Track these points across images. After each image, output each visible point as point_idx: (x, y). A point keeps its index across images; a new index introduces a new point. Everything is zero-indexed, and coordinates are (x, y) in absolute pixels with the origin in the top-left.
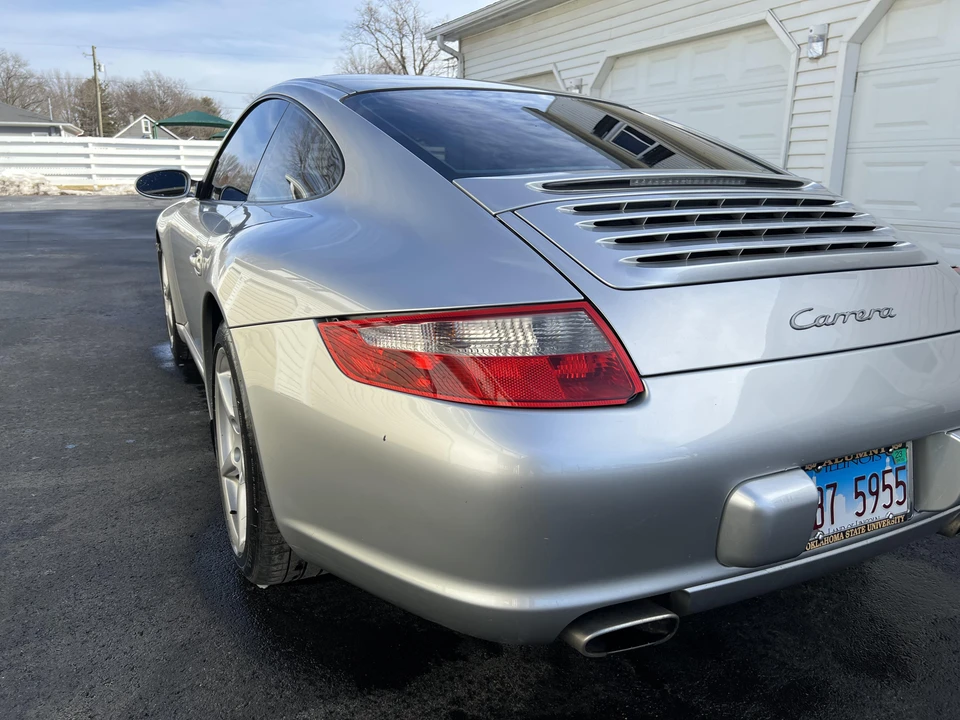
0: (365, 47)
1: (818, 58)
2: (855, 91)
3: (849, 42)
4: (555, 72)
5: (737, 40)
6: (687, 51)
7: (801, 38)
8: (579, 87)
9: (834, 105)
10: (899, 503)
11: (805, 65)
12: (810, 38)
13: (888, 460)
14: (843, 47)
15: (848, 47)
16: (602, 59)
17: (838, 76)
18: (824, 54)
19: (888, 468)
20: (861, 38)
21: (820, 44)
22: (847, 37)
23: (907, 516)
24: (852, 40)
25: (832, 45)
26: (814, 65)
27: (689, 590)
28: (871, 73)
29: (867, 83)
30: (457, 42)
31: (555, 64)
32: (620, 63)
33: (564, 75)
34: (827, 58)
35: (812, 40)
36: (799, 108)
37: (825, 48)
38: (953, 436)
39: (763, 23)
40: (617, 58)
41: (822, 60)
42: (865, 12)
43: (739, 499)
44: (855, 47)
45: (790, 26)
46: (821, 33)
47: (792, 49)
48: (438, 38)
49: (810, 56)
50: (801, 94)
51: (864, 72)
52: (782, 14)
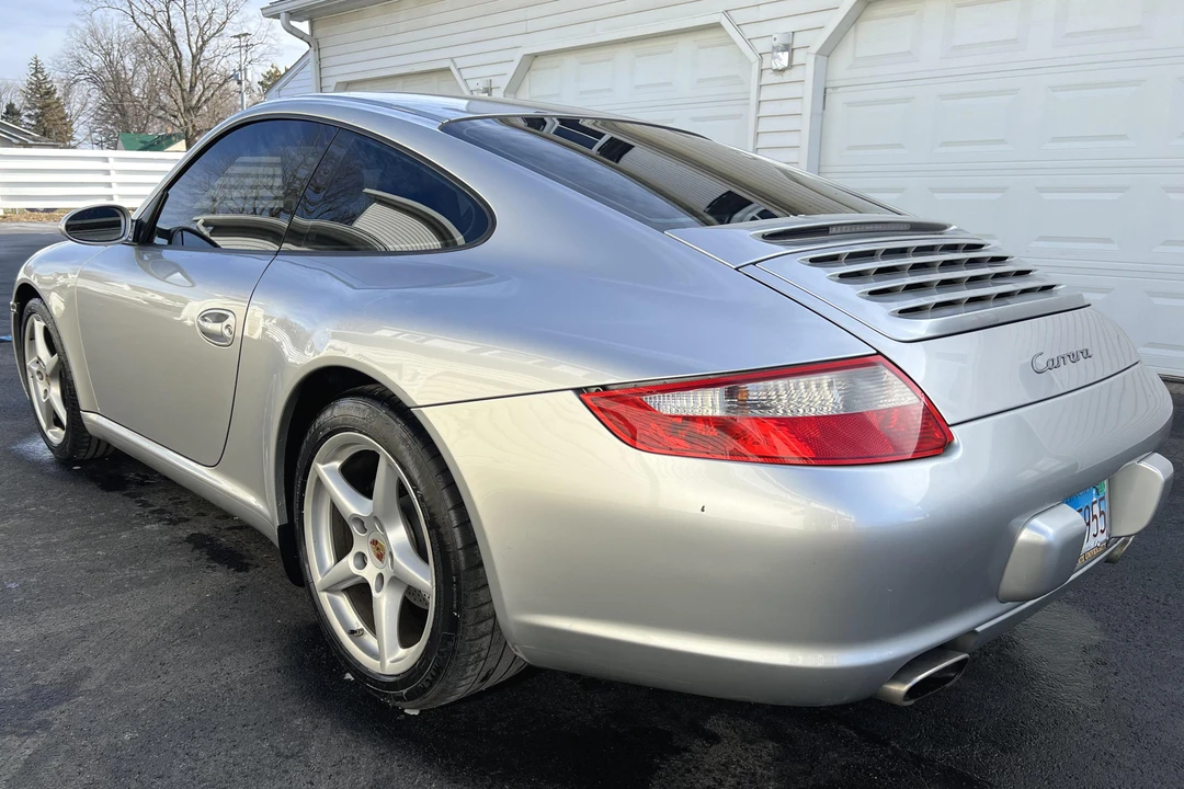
0: (113, 13)
1: (783, 70)
2: (824, 108)
3: (817, 54)
4: (453, 68)
5: (685, 45)
6: (624, 54)
7: (762, 46)
8: (488, 90)
9: (805, 124)
10: (1102, 532)
11: (769, 77)
12: (774, 48)
13: (1094, 492)
14: (811, 59)
15: (816, 59)
16: (518, 56)
17: (807, 91)
18: (790, 66)
19: (1095, 499)
20: (828, 51)
21: (786, 54)
22: (815, 48)
23: (1107, 542)
24: (819, 53)
25: (799, 57)
26: (777, 78)
27: (978, 629)
28: (840, 90)
29: (835, 100)
30: (306, 23)
31: (452, 59)
32: (538, 63)
33: (466, 74)
34: (791, 71)
35: (775, 49)
36: (764, 126)
37: (791, 59)
38: (1143, 464)
39: (717, 26)
40: (536, 56)
41: (787, 72)
42: (833, 21)
43: (1025, 536)
44: (822, 59)
45: (750, 31)
46: (786, 42)
47: (753, 58)
48: (283, 15)
49: (775, 67)
50: (766, 109)
51: (833, 88)
52: (738, 17)
